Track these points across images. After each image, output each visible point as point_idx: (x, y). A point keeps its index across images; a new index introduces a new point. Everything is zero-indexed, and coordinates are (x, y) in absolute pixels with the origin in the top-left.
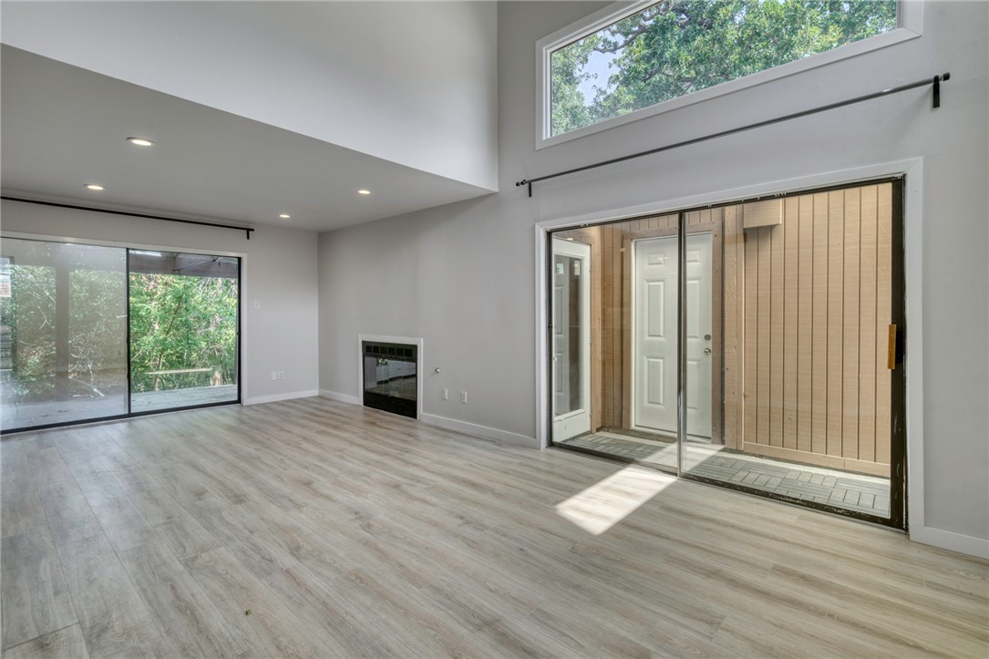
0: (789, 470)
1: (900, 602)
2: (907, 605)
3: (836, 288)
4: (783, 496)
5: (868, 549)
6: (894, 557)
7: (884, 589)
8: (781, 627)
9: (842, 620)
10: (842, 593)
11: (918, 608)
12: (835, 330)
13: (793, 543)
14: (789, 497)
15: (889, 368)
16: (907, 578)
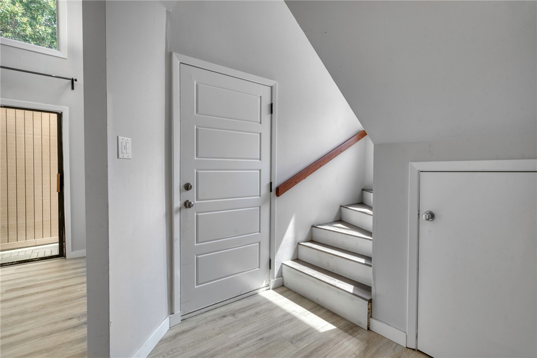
0: (4, 254)
1: (64, 278)
2: (66, 277)
3: (29, 155)
4: (5, 264)
5: (50, 268)
6: (61, 266)
7: (58, 277)
8: (15, 306)
9: (42, 292)
10: (41, 285)
11: (70, 276)
12: (30, 177)
13: (14, 279)
14: (8, 263)
15: (57, 191)
16: (66, 270)
